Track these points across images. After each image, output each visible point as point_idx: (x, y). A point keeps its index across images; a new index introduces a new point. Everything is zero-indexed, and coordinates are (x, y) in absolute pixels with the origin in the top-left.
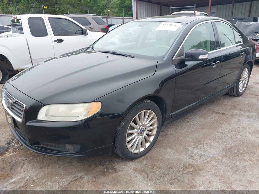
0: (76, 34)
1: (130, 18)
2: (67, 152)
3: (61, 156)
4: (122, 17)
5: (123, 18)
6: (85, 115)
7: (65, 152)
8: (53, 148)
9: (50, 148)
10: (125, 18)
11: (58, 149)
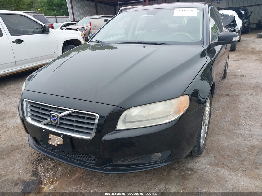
0: (34, 33)
1: (63, 17)
2: (153, 162)
3: (145, 170)
4: (54, 16)
5: (56, 17)
6: (175, 113)
7: (151, 163)
8: (133, 163)
9: (128, 163)
10: (57, 17)
11: (140, 162)
